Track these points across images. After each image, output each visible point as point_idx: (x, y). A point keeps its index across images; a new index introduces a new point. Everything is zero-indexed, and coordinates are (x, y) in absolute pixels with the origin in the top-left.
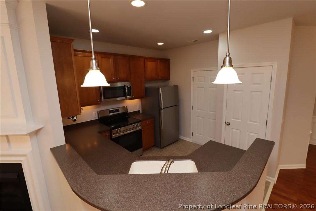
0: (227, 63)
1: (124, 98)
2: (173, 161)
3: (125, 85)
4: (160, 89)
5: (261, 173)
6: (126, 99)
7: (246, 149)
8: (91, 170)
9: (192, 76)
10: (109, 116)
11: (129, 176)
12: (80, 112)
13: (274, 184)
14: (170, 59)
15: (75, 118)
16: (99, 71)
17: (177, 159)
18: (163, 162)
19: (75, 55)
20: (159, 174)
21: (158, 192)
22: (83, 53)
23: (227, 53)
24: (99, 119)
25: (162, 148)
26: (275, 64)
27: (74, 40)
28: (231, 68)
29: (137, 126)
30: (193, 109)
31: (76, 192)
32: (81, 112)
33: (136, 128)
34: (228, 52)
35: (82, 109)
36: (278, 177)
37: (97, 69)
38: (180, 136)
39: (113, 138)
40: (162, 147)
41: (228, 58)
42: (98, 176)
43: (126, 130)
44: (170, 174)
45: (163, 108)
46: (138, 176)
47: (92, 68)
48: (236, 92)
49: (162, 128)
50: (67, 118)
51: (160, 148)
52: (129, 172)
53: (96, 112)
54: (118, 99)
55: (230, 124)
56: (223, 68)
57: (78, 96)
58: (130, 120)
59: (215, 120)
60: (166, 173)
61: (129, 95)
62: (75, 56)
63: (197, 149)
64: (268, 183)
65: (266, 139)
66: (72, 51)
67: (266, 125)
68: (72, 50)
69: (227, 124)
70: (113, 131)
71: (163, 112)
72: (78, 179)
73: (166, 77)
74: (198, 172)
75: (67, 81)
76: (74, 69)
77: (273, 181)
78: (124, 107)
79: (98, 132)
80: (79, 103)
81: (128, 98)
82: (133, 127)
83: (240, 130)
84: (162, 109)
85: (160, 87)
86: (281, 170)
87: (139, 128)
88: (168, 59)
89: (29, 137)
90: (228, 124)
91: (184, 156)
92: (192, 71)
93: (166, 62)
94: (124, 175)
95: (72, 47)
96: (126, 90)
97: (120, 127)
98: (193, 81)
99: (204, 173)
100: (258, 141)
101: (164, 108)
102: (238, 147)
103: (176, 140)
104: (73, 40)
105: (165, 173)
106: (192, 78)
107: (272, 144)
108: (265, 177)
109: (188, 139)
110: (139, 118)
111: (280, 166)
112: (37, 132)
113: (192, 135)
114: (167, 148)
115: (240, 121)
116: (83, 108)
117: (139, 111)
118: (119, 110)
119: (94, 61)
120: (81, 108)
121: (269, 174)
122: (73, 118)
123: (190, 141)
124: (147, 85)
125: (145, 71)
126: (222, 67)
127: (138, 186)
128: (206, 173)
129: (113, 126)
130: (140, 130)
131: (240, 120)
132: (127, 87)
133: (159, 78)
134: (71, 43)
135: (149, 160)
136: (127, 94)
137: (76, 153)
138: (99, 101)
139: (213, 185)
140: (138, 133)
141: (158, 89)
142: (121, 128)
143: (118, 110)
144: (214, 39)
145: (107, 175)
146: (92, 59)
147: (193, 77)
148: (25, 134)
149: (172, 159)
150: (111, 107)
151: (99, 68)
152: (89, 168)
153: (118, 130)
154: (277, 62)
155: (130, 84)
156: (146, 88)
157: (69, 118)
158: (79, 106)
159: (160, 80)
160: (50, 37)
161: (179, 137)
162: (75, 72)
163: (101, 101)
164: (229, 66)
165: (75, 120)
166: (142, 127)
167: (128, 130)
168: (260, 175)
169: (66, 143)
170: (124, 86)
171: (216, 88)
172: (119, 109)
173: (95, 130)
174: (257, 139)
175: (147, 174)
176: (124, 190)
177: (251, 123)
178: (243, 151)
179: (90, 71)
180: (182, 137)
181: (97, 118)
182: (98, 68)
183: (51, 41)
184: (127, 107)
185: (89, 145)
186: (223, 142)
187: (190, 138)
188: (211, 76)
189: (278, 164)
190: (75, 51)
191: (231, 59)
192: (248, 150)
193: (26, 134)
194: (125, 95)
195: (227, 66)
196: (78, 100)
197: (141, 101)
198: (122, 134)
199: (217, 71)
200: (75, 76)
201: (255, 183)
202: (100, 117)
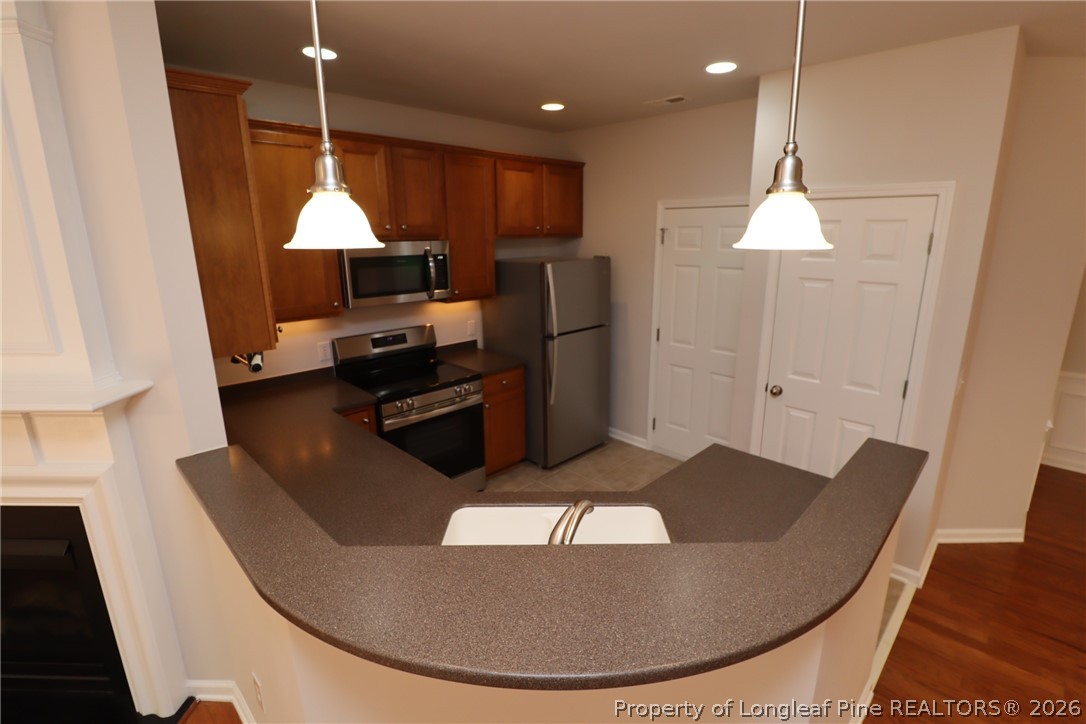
0: (787, 179)
1: (424, 296)
2: (592, 508)
3: (426, 251)
4: (549, 267)
5: (877, 548)
6: (432, 299)
7: (831, 475)
8: (318, 530)
9: (659, 226)
10: (371, 357)
11: (445, 552)
12: (273, 340)
13: (918, 590)
14: (583, 164)
15: (257, 360)
16: (345, 196)
17: (602, 501)
18: (556, 512)
19: (254, 141)
20: (541, 547)
21: (540, 600)
22: (281, 133)
23: (788, 143)
24: (336, 366)
25: (552, 468)
26: (948, 189)
27: (250, 84)
28: (800, 195)
29: (469, 393)
30: (658, 339)
31: (272, 598)
32: (277, 340)
33: (465, 399)
34: (791, 141)
35: (280, 331)
36: (931, 567)
37: (340, 189)
38: (611, 429)
39: (386, 429)
40: (550, 465)
41: (789, 162)
42: (344, 548)
43: (430, 407)
44: (581, 546)
45: (555, 334)
46: (476, 551)
47: (323, 186)
48: (808, 284)
49: (552, 402)
50: (230, 359)
51: (545, 468)
52: (442, 539)
53: (328, 342)
54: (402, 298)
55: (780, 392)
56: (770, 195)
57: (266, 286)
58: (444, 373)
59: (733, 377)
60: (567, 543)
61: (442, 285)
62: (252, 142)
63: (666, 472)
64: (895, 587)
65: (901, 442)
66: (244, 126)
67: (904, 396)
68: (242, 119)
69: (772, 391)
70: (386, 408)
71: (555, 347)
72: (277, 557)
73: (571, 229)
74: (669, 542)
75: (226, 232)
76: (251, 189)
77: (914, 578)
78: (424, 327)
79: (335, 410)
80: (269, 309)
81: (435, 297)
82: (455, 395)
83: (815, 413)
84: (551, 337)
85: (549, 262)
86: (941, 546)
87: (474, 399)
88: (576, 163)
89: (102, 419)
90: (777, 393)
91: (625, 493)
92: (660, 208)
93: (570, 174)
94: (430, 548)
95: (241, 112)
96: (432, 270)
97: (411, 395)
98: (663, 242)
99: (692, 545)
100: (873, 449)
101: (559, 335)
102: (804, 467)
103: (598, 443)
104: (244, 86)
105: (562, 542)
106: (659, 232)
107: (919, 457)
108: (886, 567)
109: (638, 442)
110: (473, 364)
111: (939, 531)
112: (129, 405)
113: (654, 428)
114: (569, 468)
115: (817, 381)
116: (284, 326)
117: (474, 342)
118: (408, 337)
119: (329, 161)
120: (278, 325)
121: (901, 558)
122: (250, 359)
123: (644, 447)
124: (505, 254)
125: (496, 205)
126: (769, 192)
127: (474, 584)
128: (696, 544)
129: (383, 393)
130: (479, 407)
131: (815, 378)
132: (435, 257)
133: (545, 231)
134: (239, 97)
135: (508, 502)
136: (433, 284)
137: (265, 475)
138: (336, 304)
139: (721, 582)
140: (471, 417)
141: (542, 267)
142: (414, 398)
143: (402, 339)
144: (743, 92)
145: (372, 549)
146: (322, 154)
147: (663, 230)
148: (91, 408)
149: (585, 499)
150: (378, 327)
151: (346, 184)
152: (312, 524)
153: (405, 405)
154: (954, 182)
155: (444, 249)
156: (498, 264)
157: (235, 361)
158: (270, 322)
159: (548, 235)
160: (168, 72)
161: (608, 431)
162: (255, 200)
163: (345, 303)
164: (792, 190)
165: (257, 368)
166: (484, 397)
167: (436, 405)
168: (873, 555)
169: (229, 444)
170: (422, 253)
171: (742, 269)
172: (404, 336)
173: (324, 402)
174: (870, 441)
175: (506, 546)
176: (430, 594)
177: (853, 388)
178: (820, 482)
179: (315, 195)
180: (618, 434)
181: (330, 364)
182: (344, 186)
183: (169, 87)
184: (432, 327)
185: (304, 454)
186: (754, 451)
187: (644, 436)
188: (727, 227)
189: (934, 524)
190: (254, 124)
191: (801, 164)
192: (836, 477)
193: (94, 411)
194: (426, 286)
195: (787, 188)
196: (268, 299)
197: (482, 307)
198: (414, 418)
199: (746, 208)
200: (256, 213)
201: (857, 580)
202: (339, 358)
